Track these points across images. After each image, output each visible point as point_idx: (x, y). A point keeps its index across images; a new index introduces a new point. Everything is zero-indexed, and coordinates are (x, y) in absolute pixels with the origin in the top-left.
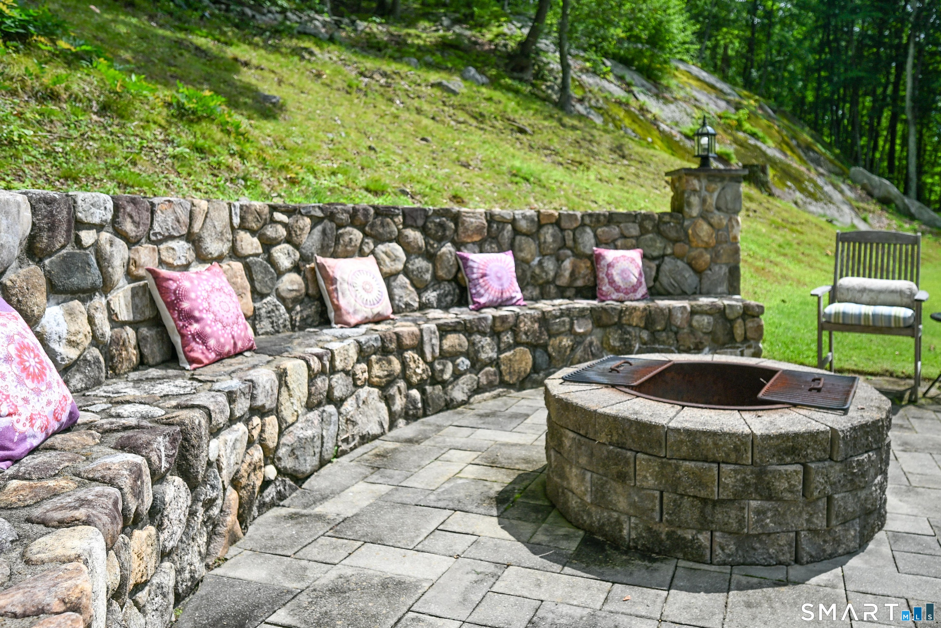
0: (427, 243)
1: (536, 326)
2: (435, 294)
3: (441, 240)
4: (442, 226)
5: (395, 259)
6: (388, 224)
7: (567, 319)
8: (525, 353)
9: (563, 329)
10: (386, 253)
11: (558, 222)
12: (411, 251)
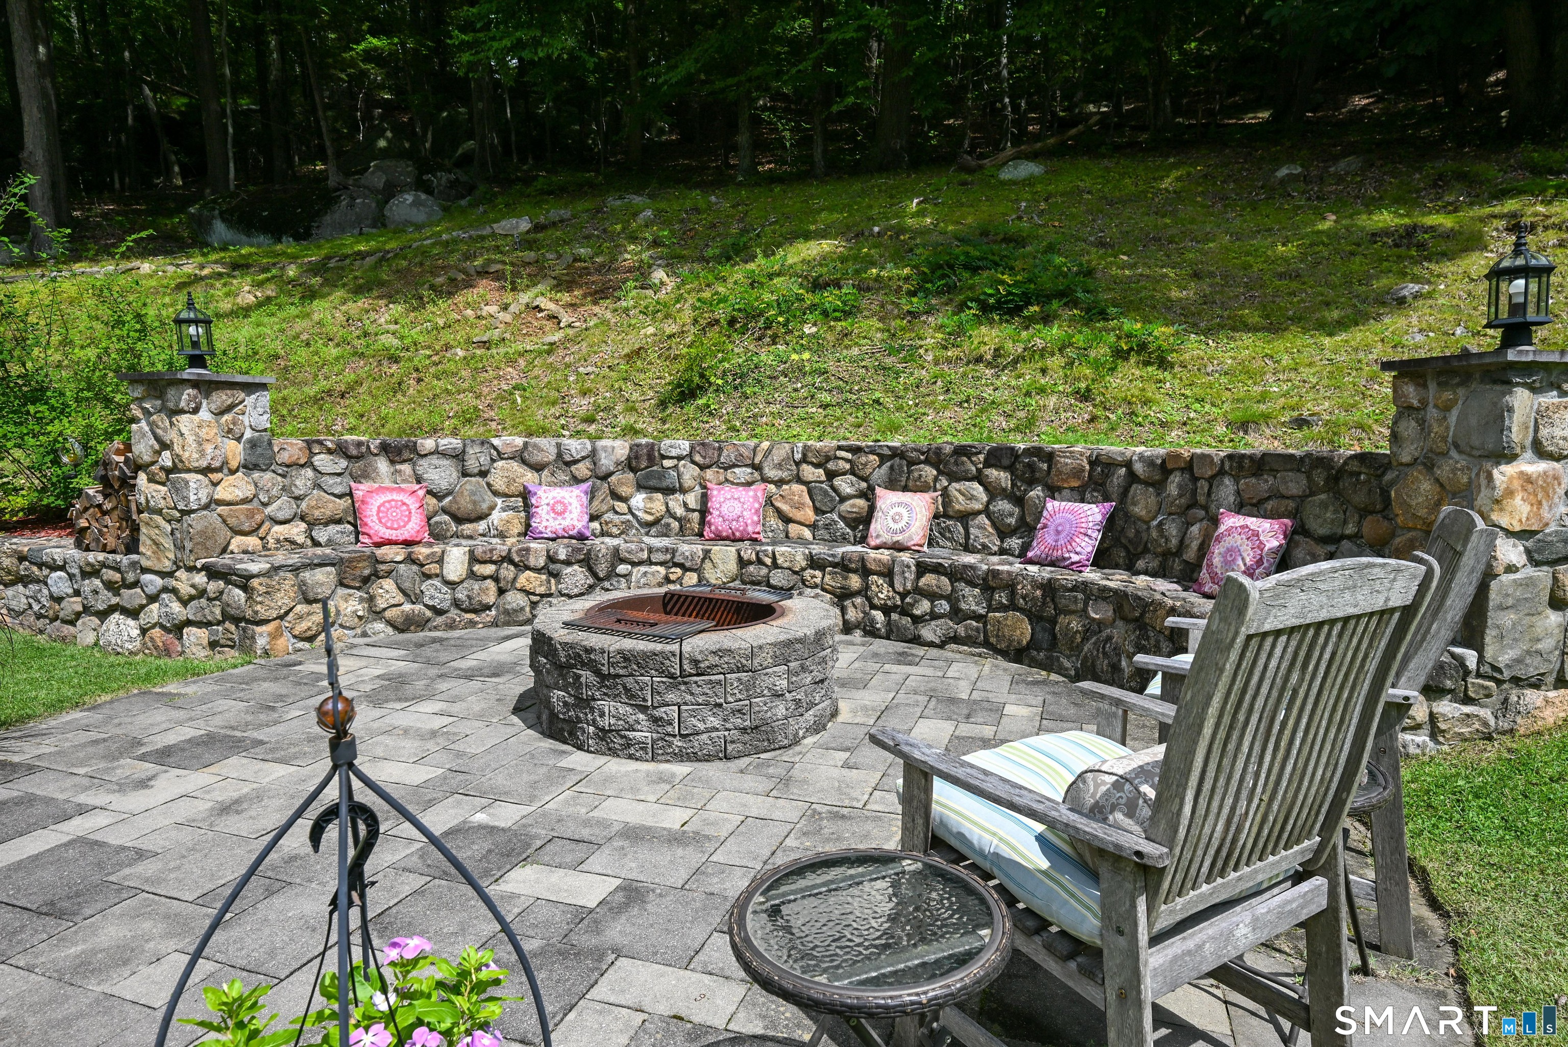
0: (1013, 485)
1: (1038, 593)
2: (1020, 541)
3: (1031, 483)
4: (1031, 467)
5: (972, 498)
6: (963, 463)
7: (1080, 596)
8: (1022, 621)
9: (1073, 607)
10: (959, 491)
11: (1189, 466)
12: (993, 492)
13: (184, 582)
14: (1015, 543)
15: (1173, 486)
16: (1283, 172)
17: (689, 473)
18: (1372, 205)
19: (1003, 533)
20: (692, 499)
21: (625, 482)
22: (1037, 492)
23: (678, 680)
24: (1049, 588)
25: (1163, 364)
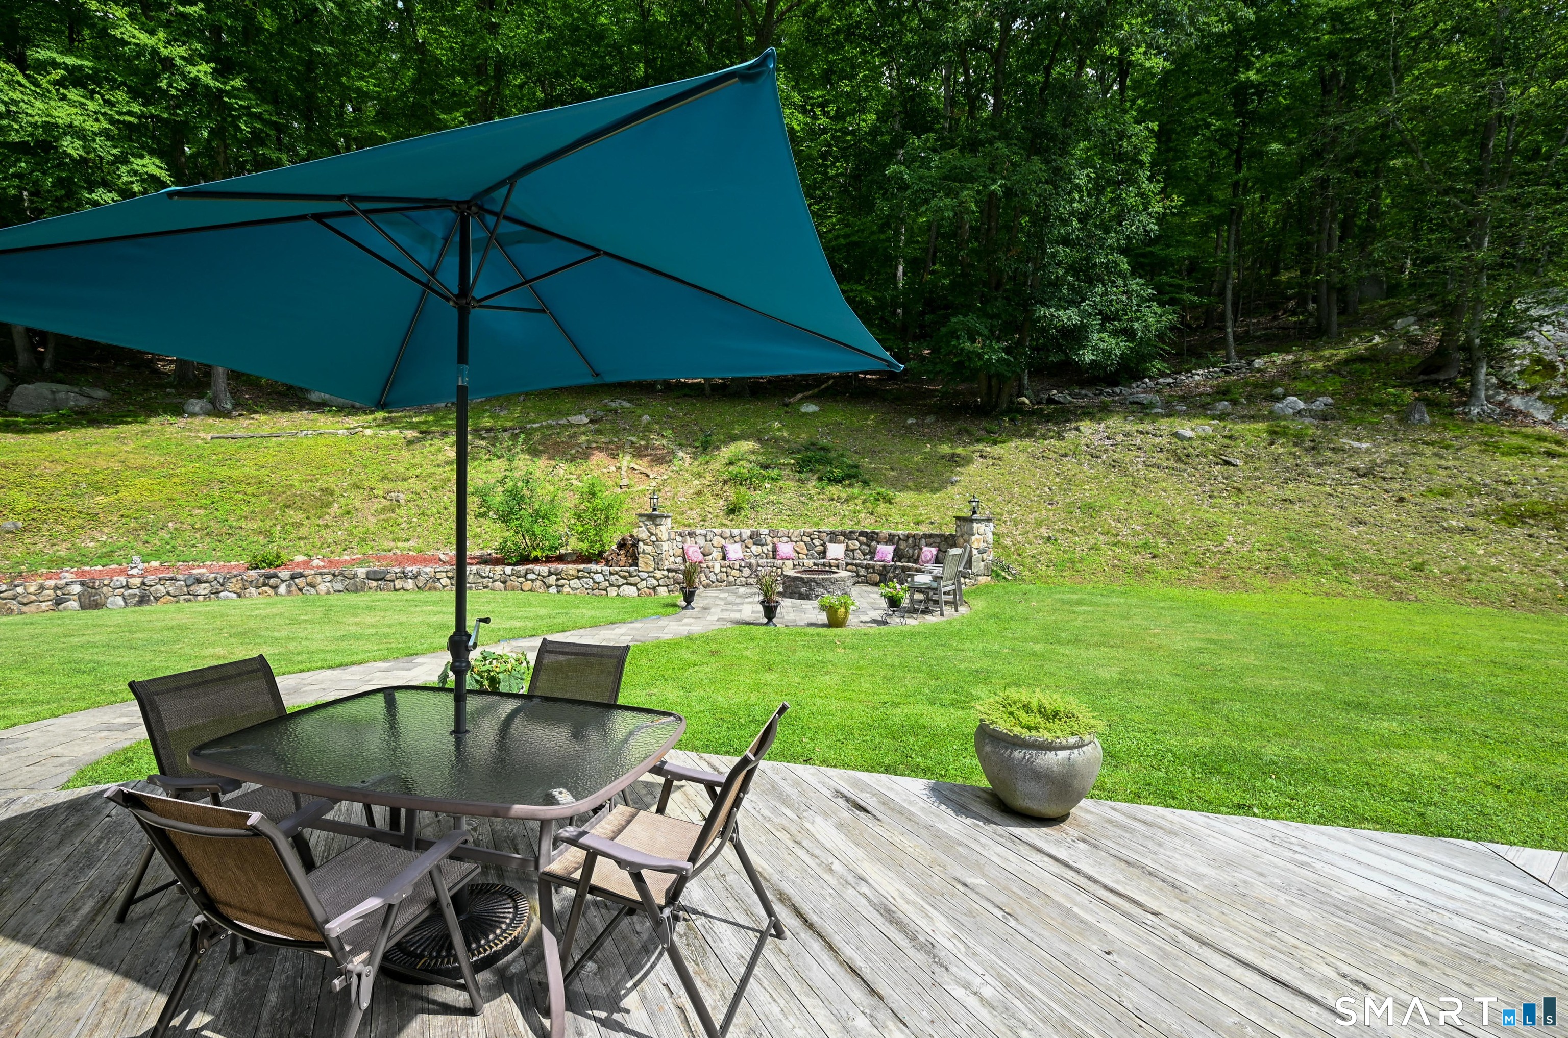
0: (867, 541)
2: (872, 556)
3: (872, 541)
4: (872, 536)
5: (855, 545)
6: (852, 536)
10: (851, 543)
11: (914, 536)
12: (861, 543)
13: (658, 574)
14: (868, 557)
15: (910, 540)
16: (910, 421)
17: (769, 539)
18: (941, 441)
19: (864, 554)
20: (770, 547)
21: (749, 542)
22: (874, 543)
23: (833, 583)
24: (884, 567)
25: (891, 503)
